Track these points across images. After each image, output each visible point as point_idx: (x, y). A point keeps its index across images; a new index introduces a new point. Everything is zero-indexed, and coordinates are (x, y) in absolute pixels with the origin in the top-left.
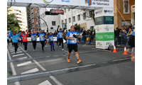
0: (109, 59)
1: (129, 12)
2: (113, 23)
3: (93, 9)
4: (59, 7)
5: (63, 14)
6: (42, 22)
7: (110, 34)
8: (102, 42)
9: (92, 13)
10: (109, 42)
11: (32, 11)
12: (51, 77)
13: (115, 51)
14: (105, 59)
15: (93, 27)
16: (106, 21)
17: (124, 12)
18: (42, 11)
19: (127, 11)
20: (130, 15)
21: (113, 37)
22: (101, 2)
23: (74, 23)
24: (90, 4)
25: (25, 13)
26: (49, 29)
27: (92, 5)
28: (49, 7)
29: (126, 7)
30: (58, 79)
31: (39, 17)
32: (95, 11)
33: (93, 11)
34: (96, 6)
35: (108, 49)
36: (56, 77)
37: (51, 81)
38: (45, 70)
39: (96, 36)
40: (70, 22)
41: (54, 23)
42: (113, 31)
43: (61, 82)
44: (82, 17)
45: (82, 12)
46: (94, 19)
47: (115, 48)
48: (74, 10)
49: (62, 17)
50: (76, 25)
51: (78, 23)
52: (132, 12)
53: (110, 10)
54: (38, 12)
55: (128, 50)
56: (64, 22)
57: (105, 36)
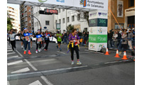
0: (101, 61)
1: (122, 16)
2: (106, 26)
3: (87, 10)
4: (53, 6)
5: (57, 14)
6: (35, 21)
7: (103, 36)
8: (95, 44)
9: (86, 15)
10: (101, 44)
11: (26, 9)
12: (43, 77)
13: (107, 54)
14: (98, 61)
15: (86, 29)
16: (100, 23)
17: (118, 16)
18: (36, 10)
19: (120, 15)
20: (123, 18)
21: (105, 39)
22: (96, 4)
23: (68, 24)
25: (19, 11)
26: (43, 28)
27: (87, 7)
28: (44, 6)
29: (120, 10)
30: (49, 80)
31: (33, 16)
32: (90, 13)
33: (88, 12)
34: (90, 7)
35: (101, 51)
36: (47, 78)
37: (42, 81)
38: (36, 70)
39: (89, 38)
40: (64, 22)
41: (47, 23)
42: (106, 34)
43: (52, 82)
44: (76, 18)
45: (76, 13)
46: (88, 20)
47: (107, 50)
48: (68, 10)
49: (57, 17)
50: (70, 25)
51: (72, 24)
52: (126, 15)
53: (104, 12)
54: (32, 11)
55: (120, 53)
56: (58, 22)
57: (98, 38)
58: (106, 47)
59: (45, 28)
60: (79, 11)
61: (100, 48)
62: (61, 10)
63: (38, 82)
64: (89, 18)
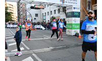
0: (76, 43)
2: (79, 17)
3: (65, 6)
4: (41, 4)
5: (43, 9)
9: (64, 9)
10: (76, 30)
11: (21, 6)
12: (34, 55)
18: (28, 6)
24: (63, 2)
26: (33, 19)
28: (34, 3)
30: (38, 56)
31: (26, 11)
32: (67, 8)
34: (68, 4)
35: (75, 35)
37: (33, 57)
38: (29, 49)
40: (48, 15)
41: (37, 15)
42: (79, 23)
43: (40, 58)
45: (57, 8)
46: (65, 13)
47: (80, 35)
48: (51, 6)
50: (53, 17)
52: (93, 9)
54: (26, 7)
57: (73, 26)
59: (35, 19)
60: (59, 6)
62: (46, 6)
63: (30, 58)
64: (67, 12)
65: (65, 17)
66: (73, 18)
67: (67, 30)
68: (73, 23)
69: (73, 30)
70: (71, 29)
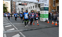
1: (55, 6)
2: (48, 10)
4: (25, 2)
5: (27, 5)
6: (17, 8)
10: (46, 18)
11: (13, 3)
12: (20, 33)
17: (53, 6)
18: (17, 3)
19: (54, 5)
20: (55, 7)
21: (48, 16)
23: (31, 9)
27: (40, 2)
28: (21, 2)
33: (40, 4)
34: (41, 2)
36: (22, 33)
40: (29, 9)
41: (22, 9)
42: (48, 14)
44: (35, 7)
46: (40, 8)
47: (48, 21)
52: (57, 6)
54: (16, 4)
55: (54, 22)
56: (27, 9)
57: (44, 16)
58: (48, 19)
59: (21, 11)
60: (36, 4)
61: (45, 20)
62: (28, 3)
64: (41, 7)
65: (39, 10)
66: (45, 11)
67: (41, 18)
68: (45, 14)
69: (44, 18)
70: (43, 17)
